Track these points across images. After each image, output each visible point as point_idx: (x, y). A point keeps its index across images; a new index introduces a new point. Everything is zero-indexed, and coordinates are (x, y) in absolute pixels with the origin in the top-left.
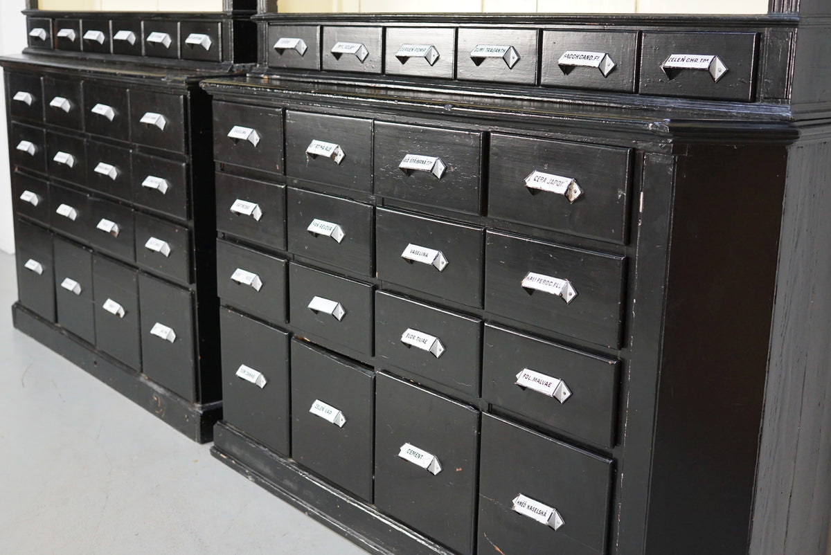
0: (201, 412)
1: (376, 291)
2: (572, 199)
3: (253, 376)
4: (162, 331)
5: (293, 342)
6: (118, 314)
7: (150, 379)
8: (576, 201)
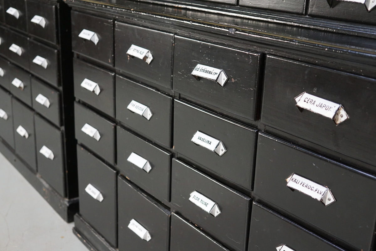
0: (68, 205)
1: (173, 159)
2: (338, 122)
3: (95, 194)
4: (46, 152)
5: (119, 178)
6: (24, 136)
7: (42, 177)
8: (341, 124)
